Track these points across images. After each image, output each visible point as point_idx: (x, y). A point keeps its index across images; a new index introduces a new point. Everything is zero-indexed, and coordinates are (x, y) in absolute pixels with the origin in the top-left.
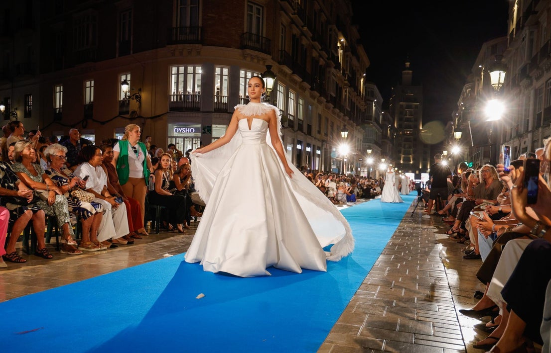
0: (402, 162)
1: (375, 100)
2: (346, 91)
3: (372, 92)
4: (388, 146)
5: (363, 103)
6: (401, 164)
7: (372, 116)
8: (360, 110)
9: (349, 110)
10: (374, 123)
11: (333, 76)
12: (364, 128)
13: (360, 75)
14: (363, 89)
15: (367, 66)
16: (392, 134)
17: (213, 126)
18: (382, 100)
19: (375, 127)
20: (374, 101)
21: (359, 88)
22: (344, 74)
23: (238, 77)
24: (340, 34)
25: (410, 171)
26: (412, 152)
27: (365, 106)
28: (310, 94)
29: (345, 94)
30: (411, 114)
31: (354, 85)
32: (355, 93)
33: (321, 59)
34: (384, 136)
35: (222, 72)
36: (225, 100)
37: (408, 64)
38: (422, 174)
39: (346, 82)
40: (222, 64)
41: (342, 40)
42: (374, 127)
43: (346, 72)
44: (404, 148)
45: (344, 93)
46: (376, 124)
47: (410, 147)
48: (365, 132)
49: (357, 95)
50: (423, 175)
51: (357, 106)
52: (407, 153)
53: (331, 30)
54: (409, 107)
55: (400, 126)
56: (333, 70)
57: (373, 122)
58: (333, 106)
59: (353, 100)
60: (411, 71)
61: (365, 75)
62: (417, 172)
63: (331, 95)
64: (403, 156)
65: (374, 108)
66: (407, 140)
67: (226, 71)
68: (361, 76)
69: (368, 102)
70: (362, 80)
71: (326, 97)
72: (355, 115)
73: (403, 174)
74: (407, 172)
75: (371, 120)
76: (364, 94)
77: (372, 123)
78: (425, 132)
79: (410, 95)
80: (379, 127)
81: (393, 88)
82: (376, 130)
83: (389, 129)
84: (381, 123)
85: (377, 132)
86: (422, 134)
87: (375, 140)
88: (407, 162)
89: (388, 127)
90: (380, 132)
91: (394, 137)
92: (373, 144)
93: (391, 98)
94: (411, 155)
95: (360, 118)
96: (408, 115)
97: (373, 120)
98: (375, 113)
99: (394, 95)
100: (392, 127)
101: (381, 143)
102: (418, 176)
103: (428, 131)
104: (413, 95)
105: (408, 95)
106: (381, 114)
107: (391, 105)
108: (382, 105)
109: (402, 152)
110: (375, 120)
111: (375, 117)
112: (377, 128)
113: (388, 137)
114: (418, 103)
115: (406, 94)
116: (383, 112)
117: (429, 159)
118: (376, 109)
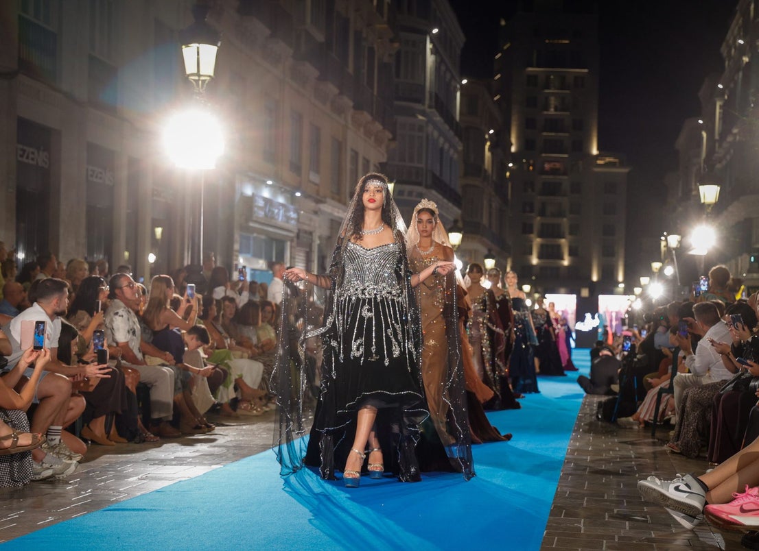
0: (535, 261)
1: (435, 31)
3: (423, 3)
4: (485, 203)
5: (381, 26)
6: (532, 266)
7: (424, 86)
8: (371, 50)
9: (321, 37)
10: (428, 110)
12: (389, 125)
16: (500, 166)
18: (460, 39)
19: (436, 126)
20: (429, 32)
25: (563, 290)
26: (566, 230)
30: (561, 107)
34: (473, 167)
38: (601, 297)
42: (430, 128)
44: (542, 213)
46: (438, 118)
47: (560, 214)
48: (394, 139)
50: (604, 300)
51: (358, 35)
52: (551, 232)
54: (554, 82)
55: (527, 144)
57: (426, 108)
59: (340, 5)
62: (585, 293)
64: (537, 242)
65: (430, 59)
66: (552, 189)
69: (409, 35)
74: (553, 291)
75: (420, 101)
77: (423, 113)
78: (607, 165)
79: (560, 41)
80: (452, 133)
81: (503, 23)
82: (441, 140)
83: (488, 144)
84: (458, 118)
85: (442, 150)
86: (597, 170)
87: (438, 174)
88: (549, 262)
89: (487, 136)
90: (456, 150)
91: (508, 174)
92: (427, 187)
93: (499, 55)
94: (563, 237)
95: (371, 85)
96: (552, 110)
97: (427, 102)
98: (433, 77)
99: (508, 45)
100: (500, 143)
101: (459, 191)
102: (587, 306)
103: (616, 160)
104: (567, 42)
105: (551, 41)
106: (458, 86)
107: (499, 76)
108: (459, 52)
109: (536, 227)
110: (433, 104)
111: (434, 94)
112: (441, 133)
113: (486, 171)
114: (584, 68)
115: (547, 41)
116: (465, 82)
117: (622, 252)
118: (438, 65)
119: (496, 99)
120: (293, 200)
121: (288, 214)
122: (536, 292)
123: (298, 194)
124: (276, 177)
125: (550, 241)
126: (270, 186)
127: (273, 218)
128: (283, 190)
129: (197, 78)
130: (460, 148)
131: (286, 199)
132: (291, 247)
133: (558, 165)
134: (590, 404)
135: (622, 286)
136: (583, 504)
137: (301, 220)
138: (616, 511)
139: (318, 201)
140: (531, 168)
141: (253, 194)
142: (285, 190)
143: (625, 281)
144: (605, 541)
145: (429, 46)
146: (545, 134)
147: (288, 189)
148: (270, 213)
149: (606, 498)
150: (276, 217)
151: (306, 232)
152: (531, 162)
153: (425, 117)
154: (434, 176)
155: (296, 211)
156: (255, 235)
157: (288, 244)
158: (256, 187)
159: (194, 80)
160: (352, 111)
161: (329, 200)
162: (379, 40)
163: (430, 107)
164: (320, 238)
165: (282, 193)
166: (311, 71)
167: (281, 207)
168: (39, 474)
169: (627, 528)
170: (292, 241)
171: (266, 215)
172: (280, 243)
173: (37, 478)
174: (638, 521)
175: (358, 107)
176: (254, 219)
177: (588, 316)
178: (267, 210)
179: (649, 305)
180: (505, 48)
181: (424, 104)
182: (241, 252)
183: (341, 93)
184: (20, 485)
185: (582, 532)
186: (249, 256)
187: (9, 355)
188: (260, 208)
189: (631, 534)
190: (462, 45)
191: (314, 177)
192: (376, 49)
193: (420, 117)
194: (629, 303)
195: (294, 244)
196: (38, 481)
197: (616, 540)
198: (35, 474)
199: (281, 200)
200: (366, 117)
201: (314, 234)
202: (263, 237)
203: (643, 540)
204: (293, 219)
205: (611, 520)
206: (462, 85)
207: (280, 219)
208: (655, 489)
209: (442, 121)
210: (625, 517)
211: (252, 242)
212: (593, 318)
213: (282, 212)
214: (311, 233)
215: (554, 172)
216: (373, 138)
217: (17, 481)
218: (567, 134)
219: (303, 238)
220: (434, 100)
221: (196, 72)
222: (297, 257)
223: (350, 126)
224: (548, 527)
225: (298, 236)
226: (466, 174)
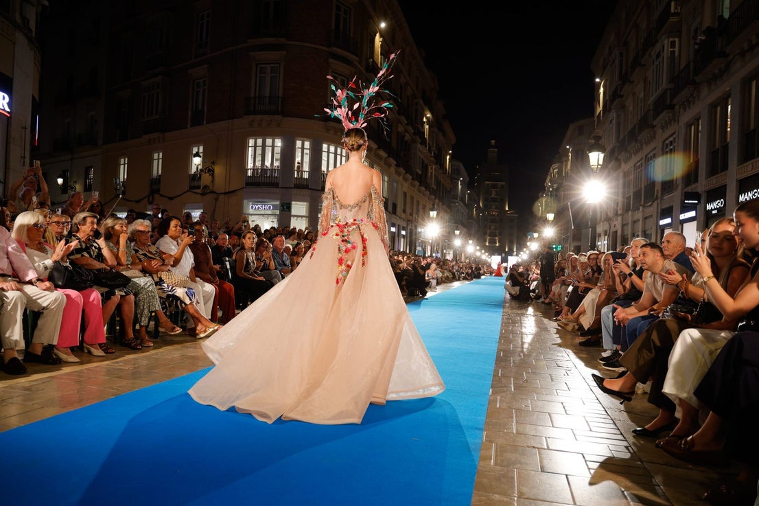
0: (487, 244)
1: (461, 179)
2: (432, 168)
3: (458, 170)
4: (474, 227)
5: (448, 181)
7: (458, 195)
8: (446, 188)
9: (435, 188)
11: (418, 153)
12: (449, 207)
14: (449, 165)
15: (454, 143)
16: (478, 215)
17: (293, 203)
18: (467, 178)
19: (461, 206)
21: (445, 165)
22: (430, 150)
23: (321, 151)
24: (426, 108)
25: (497, 254)
26: (497, 234)
27: (451, 184)
28: (396, 170)
30: (496, 195)
31: (440, 161)
32: (441, 170)
33: (407, 134)
34: (470, 216)
35: (303, 144)
36: (306, 176)
39: (433, 159)
40: (304, 137)
41: (428, 115)
42: (459, 207)
43: (432, 149)
44: (490, 229)
45: (430, 171)
46: (462, 204)
47: (496, 229)
49: (443, 173)
50: (509, 258)
51: (443, 185)
52: (493, 235)
53: (417, 104)
54: (494, 186)
55: (485, 205)
56: (419, 146)
57: (458, 201)
58: (418, 184)
59: (439, 178)
60: (496, 150)
61: (450, 152)
62: (503, 255)
63: (417, 172)
64: (488, 238)
65: (460, 187)
66: (493, 221)
67: (307, 144)
68: (447, 153)
69: (455, 181)
70: (448, 157)
71: (412, 174)
72: (441, 194)
74: (494, 254)
75: (456, 199)
76: (450, 171)
78: (511, 213)
79: (496, 173)
80: (465, 207)
83: (475, 209)
84: (467, 203)
86: (508, 215)
88: (492, 245)
91: (480, 217)
93: (476, 177)
94: (496, 237)
96: (493, 195)
97: (459, 199)
98: (460, 192)
99: (479, 174)
102: (505, 260)
103: (514, 212)
104: (498, 174)
105: (493, 173)
107: (476, 184)
108: (467, 183)
109: (488, 233)
111: (461, 197)
112: (462, 208)
114: (504, 182)
117: (515, 241)
118: (462, 188)
119: (477, 194)
125: (492, 238)
130: (467, 212)
135: (515, 253)
143: (516, 251)
145: (460, 183)
146: (491, 203)
153: (458, 204)
179: (522, 260)
190: (468, 181)
206: (468, 193)
218: (498, 203)
220: (461, 199)
226: (468, 219)
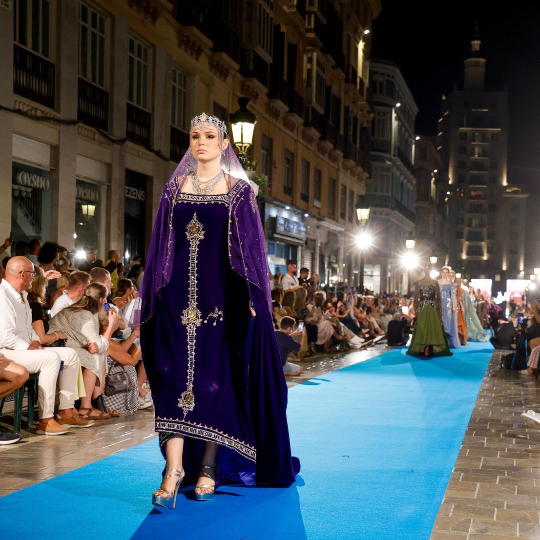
0: (464, 256)
1: (398, 105)
2: (310, 60)
3: (391, 86)
4: (431, 218)
5: (362, 103)
6: (462, 260)
7: (390, 142)
8: (355, 119)
9: (322, 111)
10: (393, 158)
12: (367, 168)
13: (356, 30)
14: (365, 67)
15: (375, 15)
16: (441, 193)
18: (415, 109)
19: (398, 169)
20: (394, 106)
21: (352, 63)
25: (483, 276)
26: (486, 236)
27: (369, 112)
28: (180, 35)
29: (309, 66)
30: (483, 154)
32: (340, 70)
34: (423, 194)
37: (476, 44)
39: (311, 35)
42: (395, 169)
43: (308, 8)
44: (470, 225)
45: (306, 66)
46: (400, 163)
47: (482, 225)
48: (370, 177)
49: (347, 80)
50: (510, 283)
51: (347, 109)
52: (475, 237)
54: (478, 137)
55: (459, 179)
57: (392, 156)
59: (335, 90)
60: (482, 60)
61: (367, 32)
62: (498, 278)
63: (256, 56)
64: (466, 244)
65: (395, 124)
66: (476, 209)
68: (357, 35)
69: (377, 108)
70: (361, 46)
72: (342, 132)
73: (465, 280)
74: (476, 277)
75: (388, 151)
76: (367, 81)
77: (390, 160)
78: (514, 192)
79: (482, 110)
80: (409, 173)
81: (444, 98)
82: (402, 177)
83: (433, 179)
84: (413, 162)
85: (402, 183)
86: (506, 196)
87: (399, 200)
88: (475, 258)
89: (432, 174)
90: (412, 184)
91: (446, 199)
92: (393, 209)
93: (441, 119)
94: (483, 241)
95: (355, 141)
96: (476, 156)
97: (392, 152)
98: (397, 136)
99: (447, 113)
100: (441, 179)
101: (414, 211)
102: (499, 287)
103: (519, 189)
104: (487, 110)
105: (476, 110)
106: (413, 141)
107: (441, 133)
108: (414, 118)
109: (465, 234)
110: (397, 154)
111: (397, 148)
112: (402, 173)
113: (432, 198)
114: (498, 128)
115: (473, 110)
116: (418, 138)
117: (522, 251)
118: (400, 127)
119: (439, 148)
120: (303, 219)
121: (300, 229)
122: (465, 278)
123: (306, 215)
124: (292, 204)
125: (474, 243)
126: (288, 210)
127: (290, 231)
128: (296, 213)
129: (241, 145)
130: (414, 182)
131: (299, 218)
132: (302, 250)
133: (480, 193)
134: (497, 356)
135: (522, 273)
136: (487, 427)
137: (308, 232)
138: (507, 432)
139: (320, 220)
140: (462, 195)
141: (277, 216)
142: (298, 213)
143: (524, 270)
144: (499, 452)
145: (394, 115)
146: (471, 172)
147: (300, 212)
148: (288, 228)
149: (502, 422)
150: (292, 231)
151: (311, 240)
152: (462, 190)
153: (391, 161)
154: (397, 201)
155: (305, 227)
156: (278, 242)
157: (300, 248)
158: (278, 212)
159: (239, 146)
160: (342, 159)
161: (326, 219)
162: (361, 112)
163: (394, 155)
164: (321, 243)
165: (296, 214)
166: (315, 133)
167: (295, 224)
168: (143, 405)
169: (514, 443)
170: (302, 246)
171: (285, 230)
172: (295, 247)
173: (142, 408)
174: (521, 438)
175: (346, 156)
176: (277, 232)
177: (500, 293)
178: (286, 226)
180: (445, 114)
181: (390, 154)
182: (268, 253)
183: (335, 148)
184: (132, 412)
185: (485, 446)
186: (274, 256)
187: (123, 329)
188: (281, 224)
189: (516, 447)
190: (416, 114)
191: (317, 204)
192: (358, 118)
193: (388, 162)
194: (527, 285)
195: (304, 248)
196: (142, 409)
197: (506, 451)
198: (141, 405)
199: (295, 219)
200: (352, 163)
201: (316, 241)
202: (283, 244)
203: (523, 451)
204: (303, 232)
205: (504, 438)
206: (416, 141)
207: (294, 231)
208: (531, 419)
209: (402, 165)
210: (513, 436)
211: (276, 247)
212: (503, 295)
213: (295, 227)
214: (315, 241)
215: (477, 197)
216: (356, 177)
217: (129, 410)
218: (486, 172)
219: (309, 244)
220: (397, 150)
221: (240, 141)
222: (305, 256)
223: (341, 169)
224: (463, 443)
225: (306, 243)
226: (418, 200)
